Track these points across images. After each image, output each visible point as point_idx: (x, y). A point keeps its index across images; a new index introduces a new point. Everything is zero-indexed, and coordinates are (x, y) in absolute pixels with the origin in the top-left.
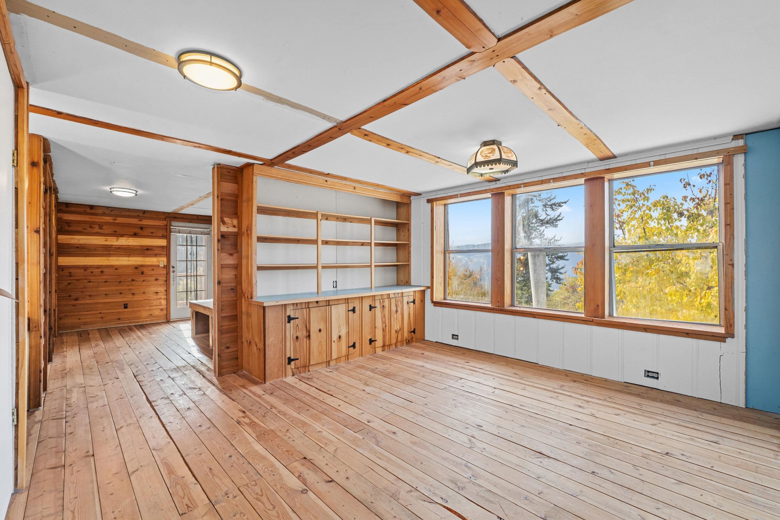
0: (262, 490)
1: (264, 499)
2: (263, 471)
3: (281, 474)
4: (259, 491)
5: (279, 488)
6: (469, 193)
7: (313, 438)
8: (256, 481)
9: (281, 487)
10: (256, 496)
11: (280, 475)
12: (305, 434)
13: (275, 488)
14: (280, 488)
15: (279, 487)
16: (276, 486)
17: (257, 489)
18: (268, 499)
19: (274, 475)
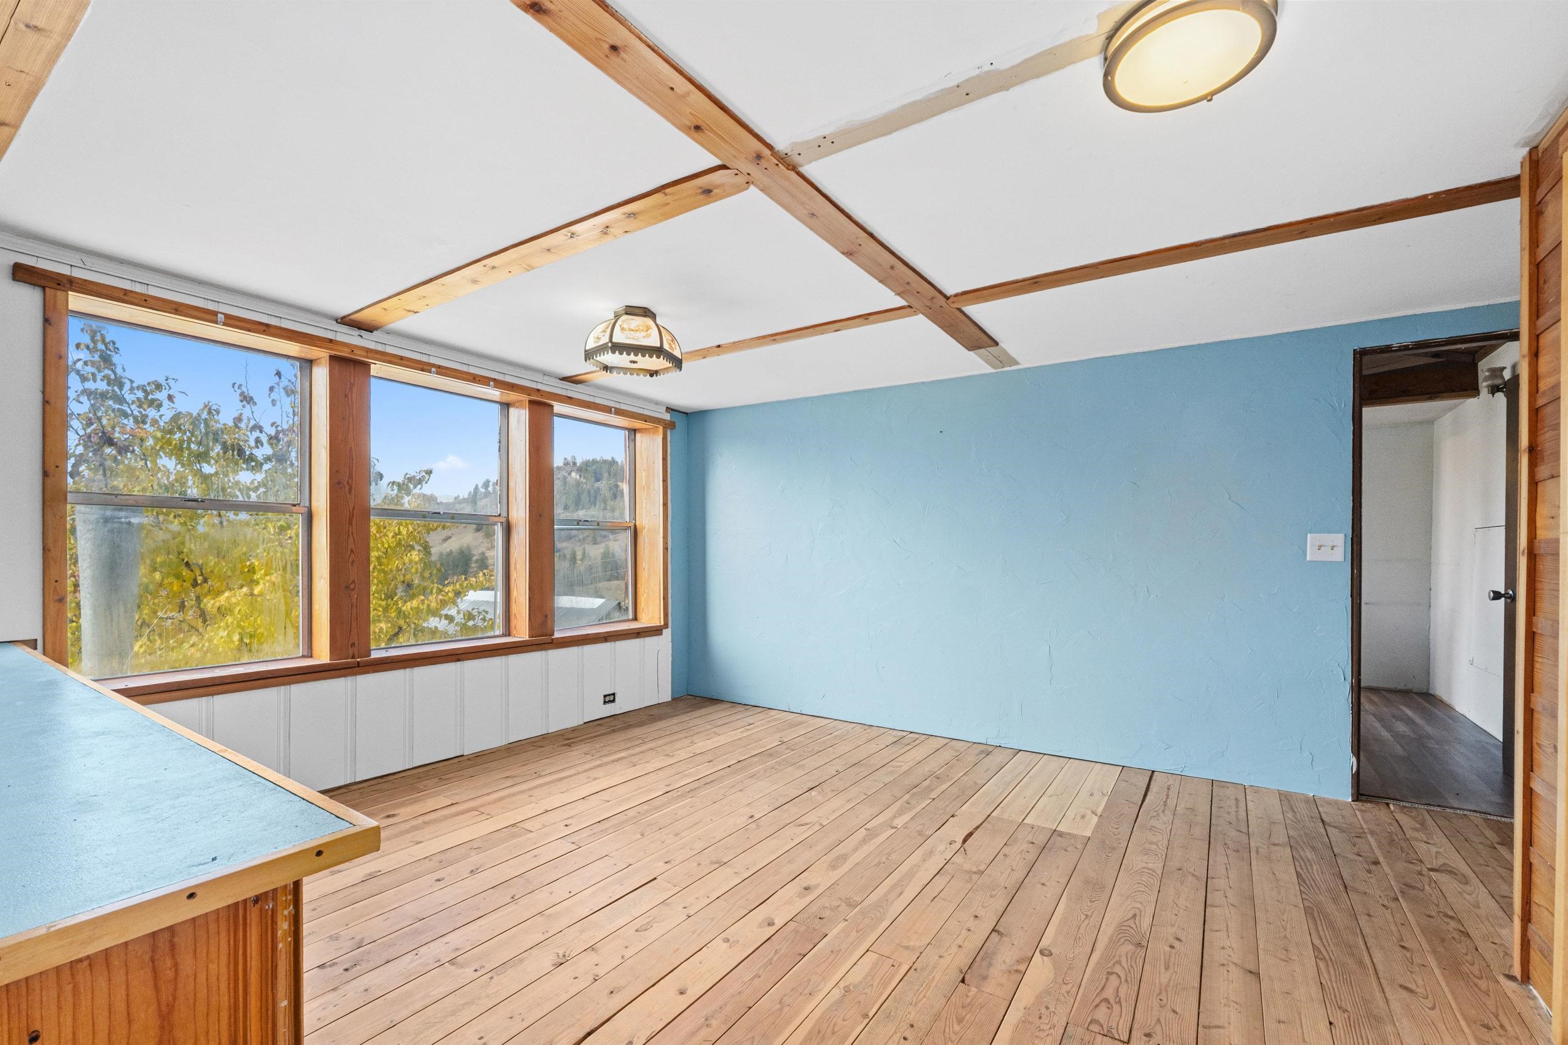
0: (1096, 1006)
1: (1109, 993)
2: (1052, 1031)
3: (1037, 998)
4: (1103, 1008)
5: (1070, 986)
6: (267, 325)
7: (881, 994)
8: (1086, 1026)
9: (1065, 983)
10: (1116, 1007)
11: (1039, 997)
12: (871, 1015)
13: (1075, 990)
14: (1067, 984)
15: (1066, 988)
16: (1068, 993)
17: (1101, 1014)
18: (1103, 988)
19: (1047, 1008)
